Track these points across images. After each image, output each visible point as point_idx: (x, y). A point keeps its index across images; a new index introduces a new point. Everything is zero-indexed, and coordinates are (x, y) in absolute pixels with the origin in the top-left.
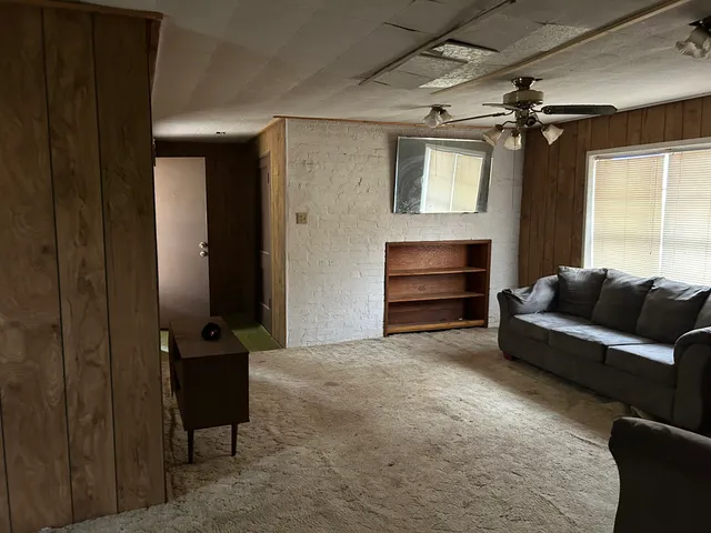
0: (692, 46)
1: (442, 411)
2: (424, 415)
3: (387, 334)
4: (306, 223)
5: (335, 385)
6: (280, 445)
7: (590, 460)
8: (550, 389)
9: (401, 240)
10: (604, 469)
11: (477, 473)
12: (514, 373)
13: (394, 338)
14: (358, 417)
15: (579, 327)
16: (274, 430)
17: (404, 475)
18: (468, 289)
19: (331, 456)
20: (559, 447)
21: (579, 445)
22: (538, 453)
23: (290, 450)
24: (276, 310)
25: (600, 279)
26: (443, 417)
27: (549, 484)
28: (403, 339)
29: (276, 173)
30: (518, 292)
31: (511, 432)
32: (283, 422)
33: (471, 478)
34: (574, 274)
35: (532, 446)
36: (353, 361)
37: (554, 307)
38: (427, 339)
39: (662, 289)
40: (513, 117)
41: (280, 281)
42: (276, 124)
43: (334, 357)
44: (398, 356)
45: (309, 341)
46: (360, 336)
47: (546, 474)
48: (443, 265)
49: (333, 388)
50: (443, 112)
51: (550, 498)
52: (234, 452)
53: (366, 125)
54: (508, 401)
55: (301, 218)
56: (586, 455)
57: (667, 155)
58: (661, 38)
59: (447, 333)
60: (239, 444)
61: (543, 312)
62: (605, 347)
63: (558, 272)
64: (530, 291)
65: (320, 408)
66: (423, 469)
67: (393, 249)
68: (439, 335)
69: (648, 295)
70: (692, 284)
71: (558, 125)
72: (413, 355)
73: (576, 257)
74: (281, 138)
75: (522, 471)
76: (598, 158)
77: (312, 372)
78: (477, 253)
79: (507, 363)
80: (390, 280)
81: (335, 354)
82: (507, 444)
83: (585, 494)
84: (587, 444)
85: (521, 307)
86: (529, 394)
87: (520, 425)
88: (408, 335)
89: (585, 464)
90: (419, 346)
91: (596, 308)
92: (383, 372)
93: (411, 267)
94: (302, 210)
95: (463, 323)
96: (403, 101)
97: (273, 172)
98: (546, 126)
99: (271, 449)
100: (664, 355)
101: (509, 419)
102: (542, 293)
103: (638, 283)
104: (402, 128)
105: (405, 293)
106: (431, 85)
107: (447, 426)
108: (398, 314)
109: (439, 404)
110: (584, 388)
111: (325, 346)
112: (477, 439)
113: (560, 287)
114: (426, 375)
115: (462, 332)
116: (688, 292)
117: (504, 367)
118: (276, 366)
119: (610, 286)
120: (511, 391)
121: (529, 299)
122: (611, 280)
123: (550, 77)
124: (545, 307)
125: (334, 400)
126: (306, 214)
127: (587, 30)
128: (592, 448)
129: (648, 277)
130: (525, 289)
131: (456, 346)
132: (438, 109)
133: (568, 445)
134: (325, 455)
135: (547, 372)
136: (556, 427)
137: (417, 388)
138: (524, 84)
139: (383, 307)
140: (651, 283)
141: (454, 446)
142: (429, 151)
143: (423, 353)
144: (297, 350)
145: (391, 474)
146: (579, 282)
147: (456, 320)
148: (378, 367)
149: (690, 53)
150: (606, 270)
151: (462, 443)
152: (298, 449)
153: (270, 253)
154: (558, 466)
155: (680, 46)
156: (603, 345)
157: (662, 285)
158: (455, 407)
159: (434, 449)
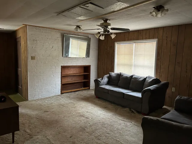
0: (154, 13)
1: (83, 116)
2: (78, 118)
3: (62, 93)
4: (35, 60)
5: (47, 112)
6: (31, 136)
7: (125, 126)
8: (110, 106)
9: (66, 65)
10: (129, 128)
11: (97, 135)
12: (100, 102)
13: (64, 94)
14: (57, 122)
15: (116, 88)
16: (28, 131)
17: (75, 140)
18: (85, 79)
19: (50, 137)
20: (117, 123)
21: (121, 122)
22: (112, 126)
23: (35, 137)
24: (24, 88)
25: (119, 75)
26: (83, 118)
27: (117, 135)
28: (67, 94)
29: (23, 43)
30: (99, 79)
31: (104, 120)
32: (31, 127)
33: (96, 137)
34: (113, 74)
35: (110, 124)
36: (52, 103)
37: (108, 83)
38: (74, 94)
39: (135, 78)
40: (103, 30)
41: (25, 79)
42: (23, 27)
43: (45, 102)
44: (66, 100)
45: (37, 97)
46: (53, 95)
47: (116, 132)
48: (78, 72)
49: (47, 113)
50: (80, 28)
51: (118, 140)
52: (13, 142)
53: (54, 30)
54: (100, 111)
55: (33, 58)
56: (124, 124)
57: (134, 44)
58: (145, 11)
59: (79, 92)
60: (15, 138)
61: (106, 85)
62: (124, 94)
63: (109, 73)
64: (102, 79)
65: (43, 120)
66: (81, 137)
67: (63, 68)
68: (77, 93)
69: (132, 79)
70: (142, 76)
71: (115, 34)
72: (71, 99)
73: (112, 70)
74: (25, 32)
75: (109, 132)
76: (117, 44)
77: (39, 108)
78: (87, 69)
79: (97, 99)
80: (63, 77)
81: (46, 101)
82: (103, 124)
83: (127, 137)
84: (123, 121)
85: (101, 84)
86: (105, 108)
87: (105, 118)
88: (68, 93)
89: (124, 127)
90: (72, 96)
91: (119, 83)
92: (62, 105)
93: (68, 73)
94: (33, 55)
95: (84, 88)
96: (69, 23)
97: (22, 43)
98: (112, 33)
99: (28, 138)
100: (139, 95)
101: (102, 116)
102: (105, 79)
103: (129, 76)
104: (65, 32)
105: (67, 81)
106: (79, 18)
107: (85, 121)
108: (65, 87)
109: (81, 114)
110: (118, 105)
111: (42, 99)
112: (95, 124)
113: (110, 78)
114: (76, 105)
115: (84, 91)
116: (141, 78)
117: (97, 101)
118: (25, 107)
119: (122, 77)
120: (100, 108)
121: (102, 81)
122: (122, 75)
123: (113, 19)
124: (106, 83)
125: (48, 117)
126: (35, 57)
127: (129, 5)
128: (125, 122)
129: (131, 75)
130: (101, 78)
131: (83, 96)
132: (78, 27)
133: (119, 122)
134: (48, 137)
135: (108, 101)
136: (114, 117)
137: (74, 110)
138: (106, 21)
139: (61, 85)
140: (132, 76)
141: (88, 127)
142: (71, 40)
143: (74, 98)
144: (33, 101)
145: (72, 141)
146: (114, 76)
147: (82, 88)
148: (61, 104)
149: (153, 15)
150: (121, 73)
151: (91, 126)
152: (38, 136)
153: (21, 69)
154: (118, 129)
155: (151, 13)
156: (123, 93)
157: (135, 77)
158: (87, 115)
159: (83, 129)
